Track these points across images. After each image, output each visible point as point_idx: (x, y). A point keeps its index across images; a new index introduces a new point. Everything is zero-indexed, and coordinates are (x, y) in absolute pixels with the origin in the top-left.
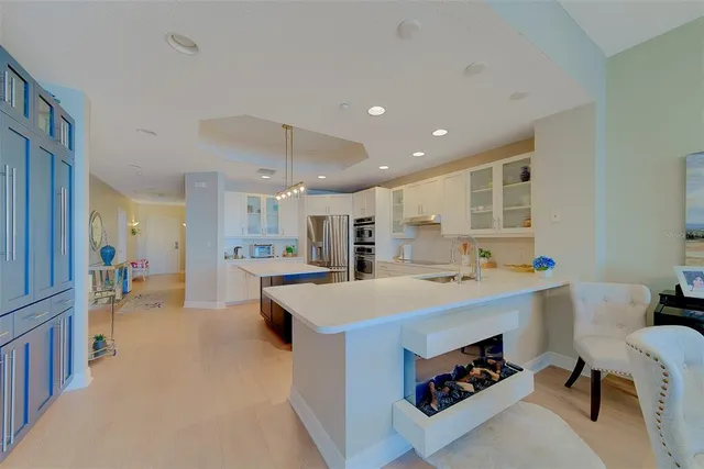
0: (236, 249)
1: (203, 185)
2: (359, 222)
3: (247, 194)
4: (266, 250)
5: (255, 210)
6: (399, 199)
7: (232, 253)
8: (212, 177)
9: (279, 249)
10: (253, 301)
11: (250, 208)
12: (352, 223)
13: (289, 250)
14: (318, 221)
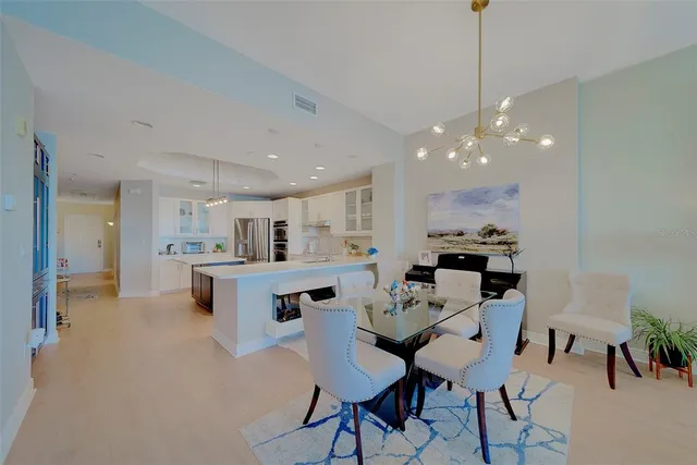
0: (169, 247)
1: (138, 191)
2: (278, 224)
3: (180, 200)
4: (198, 246)
5: (187, 212)
6: (305, 207)
7: (165, 250)
8: (146, 185)
9: (210, 246)
10: (185, 290)
11: (182, 212)
12: (272, 224)
13: (218, 246)
14: (245, 222)
